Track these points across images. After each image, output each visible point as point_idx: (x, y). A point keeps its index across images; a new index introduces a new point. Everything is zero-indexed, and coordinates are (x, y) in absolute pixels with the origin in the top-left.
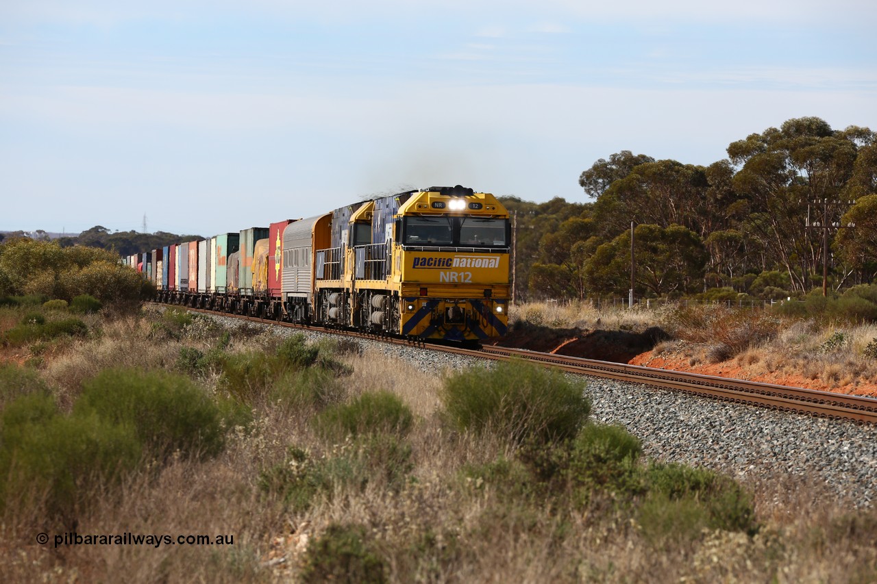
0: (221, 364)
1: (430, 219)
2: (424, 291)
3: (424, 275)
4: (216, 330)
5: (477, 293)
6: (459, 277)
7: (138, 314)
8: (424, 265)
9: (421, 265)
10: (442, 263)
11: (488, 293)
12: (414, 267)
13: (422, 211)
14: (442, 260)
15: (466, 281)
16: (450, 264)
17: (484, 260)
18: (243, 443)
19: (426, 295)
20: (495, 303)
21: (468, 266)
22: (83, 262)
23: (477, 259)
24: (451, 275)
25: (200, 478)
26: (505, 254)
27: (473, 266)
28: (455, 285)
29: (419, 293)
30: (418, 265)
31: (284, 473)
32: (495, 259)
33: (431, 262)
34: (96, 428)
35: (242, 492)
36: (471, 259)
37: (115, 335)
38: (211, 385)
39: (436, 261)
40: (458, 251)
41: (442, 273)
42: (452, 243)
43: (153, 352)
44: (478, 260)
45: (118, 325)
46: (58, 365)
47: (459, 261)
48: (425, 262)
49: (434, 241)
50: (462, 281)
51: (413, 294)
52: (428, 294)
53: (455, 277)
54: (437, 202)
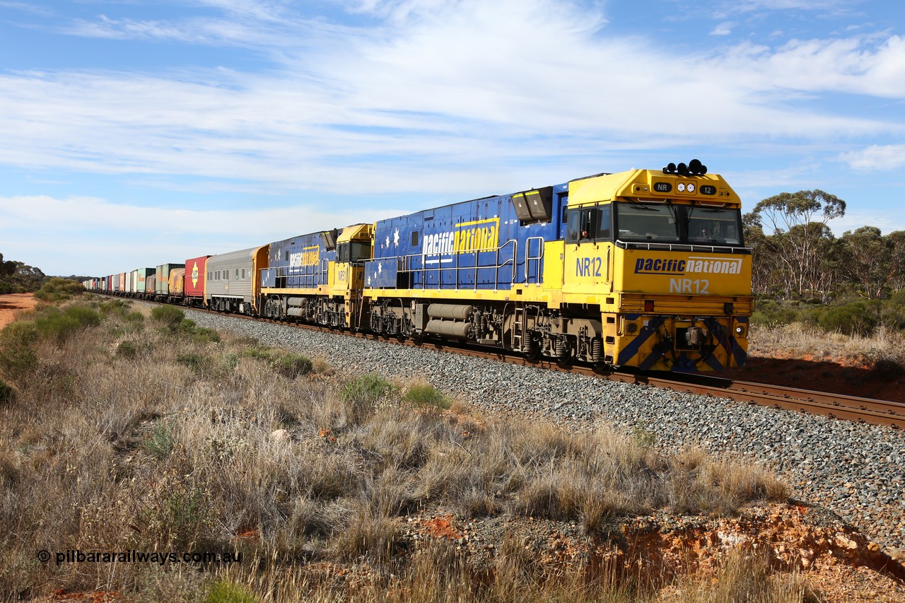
0: (101, 306)
1: (649, 207)
2: (650, 305)
3: (650, 283)
4: (100, 298)
5: (715, 308)
6: (693, 286)
7: (81, 294)
8: (650, 269)
9: (646, 269)
10: (672, 266)
11: (728, 308)
12: (636, 272)
13: (641, 194)
14: (673, 262)
15: (702, 292)
16: (683, 268)
17: (724, 263)
18: (105, 323)
19: (652, 311)
20: (736, 321)
21: (705, 271)
22: (69, 283)
23: (715, 261)
24: (684, 283)
25: (94, 331)
26: (747, 255)
27: (710, 271)
28: (689, 297)
29: (643, 309)
30: (641, 268)
31: (114, 330)
32: (737, 262)
33: (658, 265)
34: (70, 320)
35: (104, 334)
36: (709, 261)
37: (76, 299)
38: (98, 311)
39: (664, 264)
40: (694, 251)
41: (672, 281)
42: (678, 239)
43: (85, 303)
44: (716, 263)
45: (77, 297)
46: (62, 305)
47: (696, 264)
48: (651, 264)
49: (654, 237)
50: (697, 292)
51: (636, 309)
52: (655, 309)
53: (688, 287)
54: (661, 184)
